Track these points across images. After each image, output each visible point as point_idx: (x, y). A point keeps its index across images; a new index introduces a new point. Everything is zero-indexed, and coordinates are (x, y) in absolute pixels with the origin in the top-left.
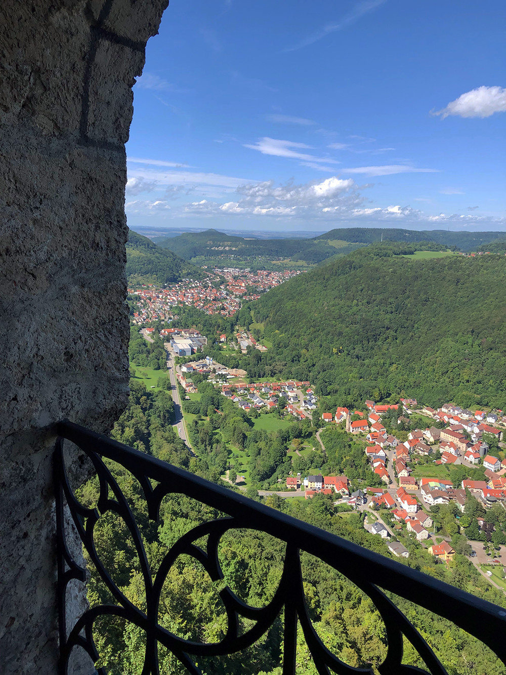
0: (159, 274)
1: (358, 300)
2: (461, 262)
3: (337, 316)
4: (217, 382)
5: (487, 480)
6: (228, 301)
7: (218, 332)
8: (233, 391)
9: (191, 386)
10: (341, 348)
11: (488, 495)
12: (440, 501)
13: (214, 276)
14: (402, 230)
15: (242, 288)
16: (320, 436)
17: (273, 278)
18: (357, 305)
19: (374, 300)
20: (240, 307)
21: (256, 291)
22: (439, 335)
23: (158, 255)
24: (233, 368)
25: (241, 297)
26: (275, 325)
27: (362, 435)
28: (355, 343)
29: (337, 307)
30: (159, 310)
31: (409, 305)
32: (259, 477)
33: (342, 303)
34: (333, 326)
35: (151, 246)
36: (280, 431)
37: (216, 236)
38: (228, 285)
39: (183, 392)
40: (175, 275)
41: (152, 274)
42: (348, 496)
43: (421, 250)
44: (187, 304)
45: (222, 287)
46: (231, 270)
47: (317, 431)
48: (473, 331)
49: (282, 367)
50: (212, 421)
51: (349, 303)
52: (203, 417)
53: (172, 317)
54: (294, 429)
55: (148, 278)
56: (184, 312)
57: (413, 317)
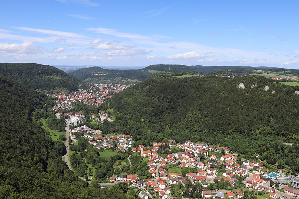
0: (68, 87)
1: (154, 97)
2: (198, 79)
3: (144, 104)
4: (88, 136)
5: (197, 173)
6: (99, 99)
7: (91, 113)
8: (94, 140)
9: (75, 138)
10: (146, 119)
11: (196, 179)
12: (175, 182)
13: (94, 87)
14: (181, 65)
15: (106, 93)
16: (130, 158)
17: (122, 88)
18: (154, 99)
19: (161, 97)
20: (104, 102)
21: (113, 94)
22: (186, 111)
23: (67, 78)
24: (95, 130)
25: (105, 97)
26: (117, 109)
27: (147, 157)
28: (152, 116)
29: (145, 100)
30: (66, 104)
31: (176, 98)
32: (98, 177)
33: (147, 98)
34: (142, 109)
35: (64, 74)
36: (111, 157)
37: (97, 69)
38: (100, 92)
39: (71, 141)
40: (74, 88)
41: (64, 87)
42: (136, 183)
43: (186, 74)
44: (79, 101)
45: (97, 92)
46: (103, 84)
47: (128, 156)
48: (199, 109)
49: (118, 129)
50: (81, 154)
51: (150, 98)
52: (78, 152)
53: (71, 107)
54: (117, 156)
55: (62, 89)
56: (77, 105)
57: (177, 104)
